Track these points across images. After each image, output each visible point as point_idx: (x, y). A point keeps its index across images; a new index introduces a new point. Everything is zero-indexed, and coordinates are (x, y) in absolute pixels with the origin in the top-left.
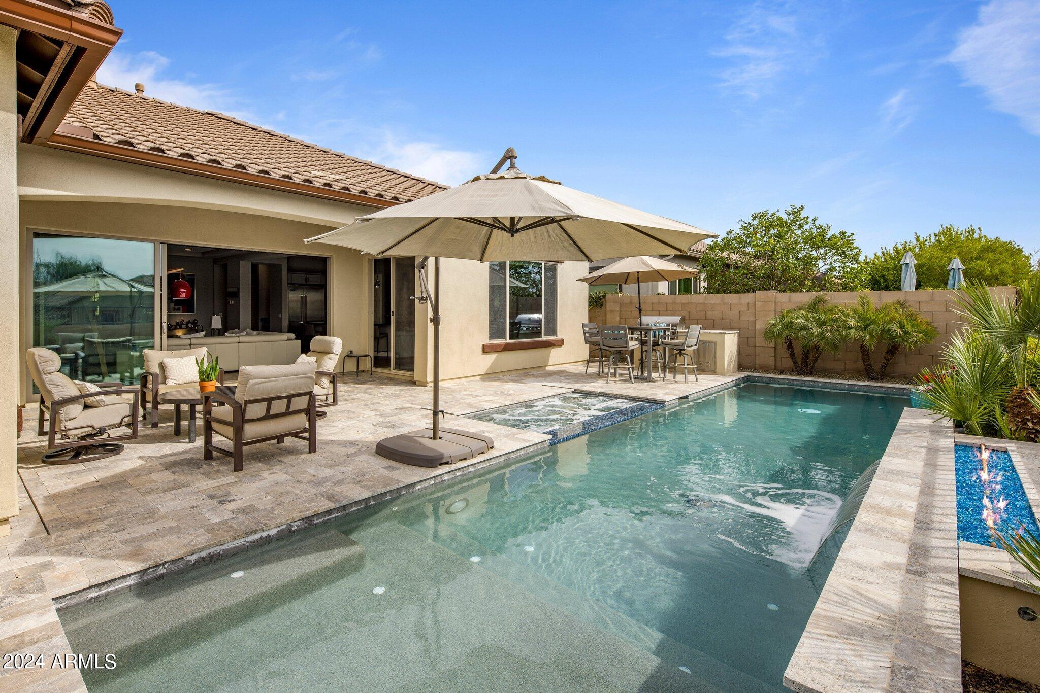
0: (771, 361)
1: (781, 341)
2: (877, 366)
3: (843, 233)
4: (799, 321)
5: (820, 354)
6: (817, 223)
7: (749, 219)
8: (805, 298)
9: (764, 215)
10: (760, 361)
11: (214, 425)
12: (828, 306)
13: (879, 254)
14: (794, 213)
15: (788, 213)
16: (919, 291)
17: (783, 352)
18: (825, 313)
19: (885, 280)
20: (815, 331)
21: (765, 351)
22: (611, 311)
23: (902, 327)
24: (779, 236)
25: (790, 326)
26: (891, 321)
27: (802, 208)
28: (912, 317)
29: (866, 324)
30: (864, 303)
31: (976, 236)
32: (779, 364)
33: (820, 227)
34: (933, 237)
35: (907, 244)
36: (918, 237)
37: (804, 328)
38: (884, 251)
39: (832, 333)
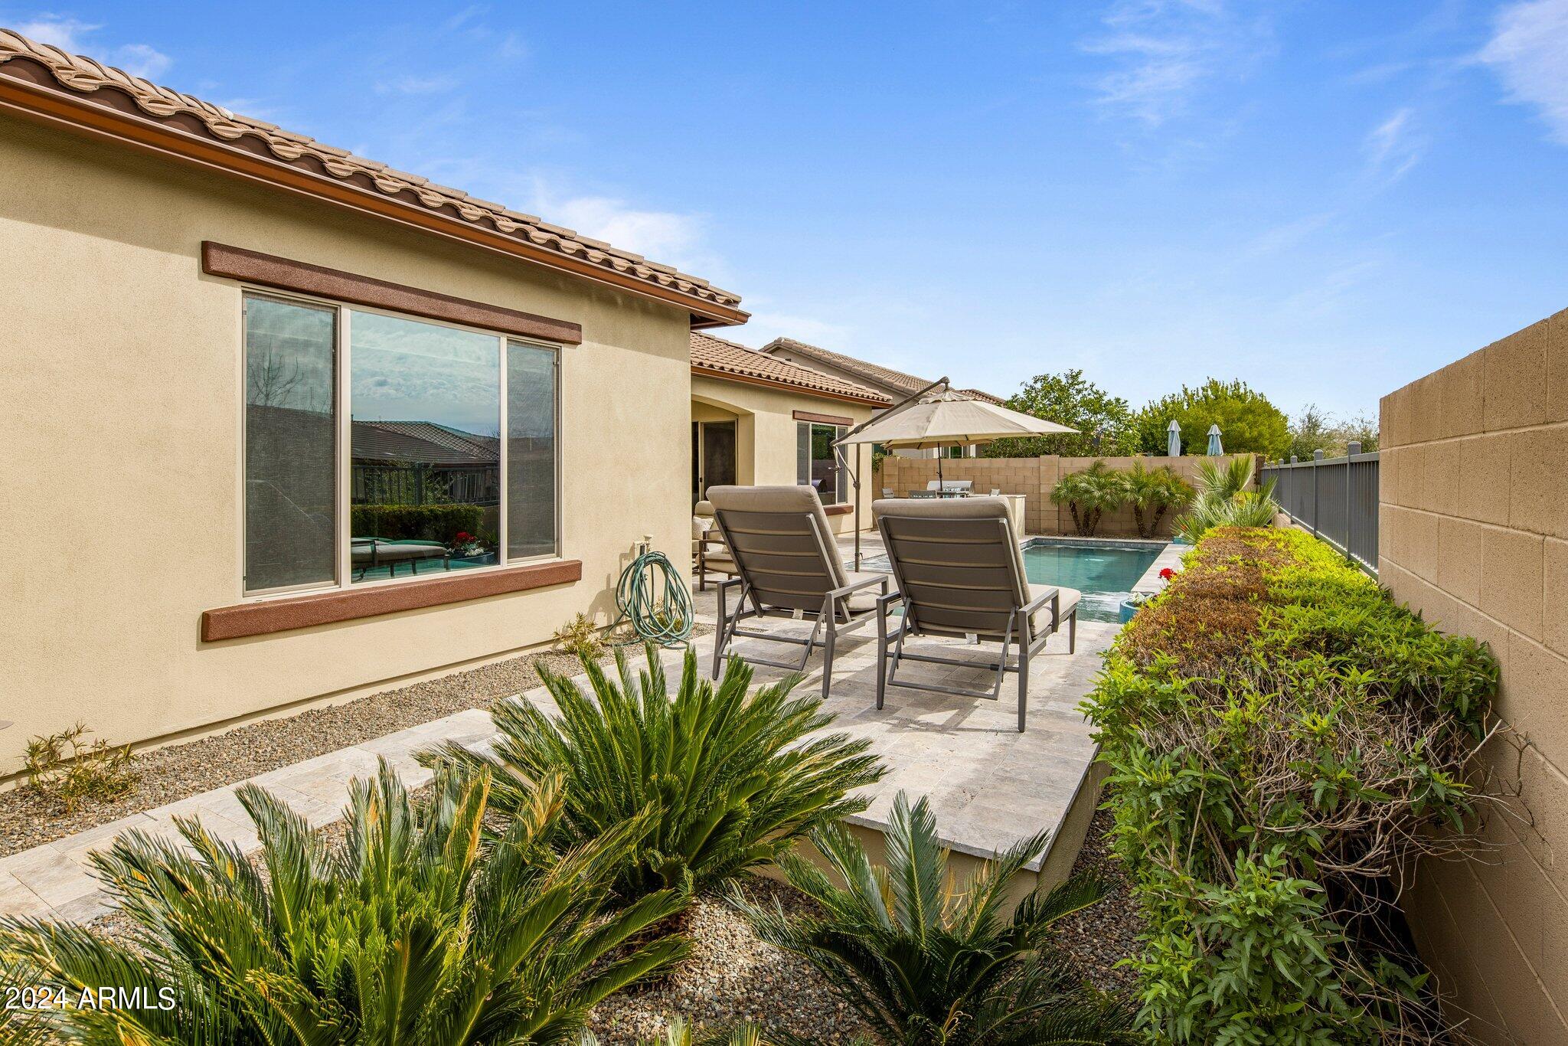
0: (1055, 524)
1: (1066, 504)
2: (1148, 526)
3: (1118, 400)
4: (1083, 485)
5: (1100, 515)
6: (1094, 389)
7: (1031, 382)
8: (1086, 462)
9: (1045, 378)
10: (1044, 525)
11: (707, 565)
12: (1105, 471)
13: (1148, 408)
14: (1073, 377)
15: (1067, 377)
16: (1183, 457)
17: (1067, 515)
18: (1105, 477)
19: (1154, 438)
20: (1097, 494)
21: (1049, 513)
22: (889, 475)
23: (1168, 489)
24: (1058, 401)
25: (1074, 489)
26: (1159, 485)
27: (1080, 373)
28: (1176, 480)
29: (1140, 486)
30: (1138, 468)
31: (1242, 391)
32: (1062, 528)
33: (1097, 392)
34: (1200, 391)
35: (1176, 397)
36: (1186, 389)
37: (1087, 491)
38: (1152, 404)
39: (1111, 496)
